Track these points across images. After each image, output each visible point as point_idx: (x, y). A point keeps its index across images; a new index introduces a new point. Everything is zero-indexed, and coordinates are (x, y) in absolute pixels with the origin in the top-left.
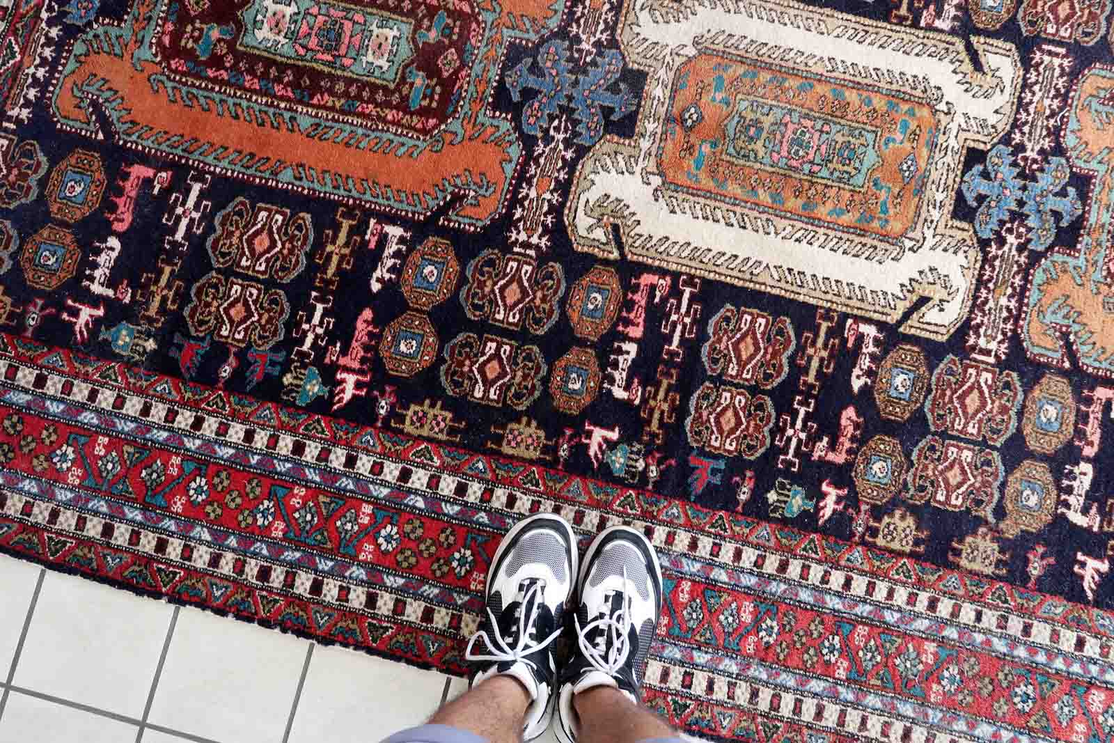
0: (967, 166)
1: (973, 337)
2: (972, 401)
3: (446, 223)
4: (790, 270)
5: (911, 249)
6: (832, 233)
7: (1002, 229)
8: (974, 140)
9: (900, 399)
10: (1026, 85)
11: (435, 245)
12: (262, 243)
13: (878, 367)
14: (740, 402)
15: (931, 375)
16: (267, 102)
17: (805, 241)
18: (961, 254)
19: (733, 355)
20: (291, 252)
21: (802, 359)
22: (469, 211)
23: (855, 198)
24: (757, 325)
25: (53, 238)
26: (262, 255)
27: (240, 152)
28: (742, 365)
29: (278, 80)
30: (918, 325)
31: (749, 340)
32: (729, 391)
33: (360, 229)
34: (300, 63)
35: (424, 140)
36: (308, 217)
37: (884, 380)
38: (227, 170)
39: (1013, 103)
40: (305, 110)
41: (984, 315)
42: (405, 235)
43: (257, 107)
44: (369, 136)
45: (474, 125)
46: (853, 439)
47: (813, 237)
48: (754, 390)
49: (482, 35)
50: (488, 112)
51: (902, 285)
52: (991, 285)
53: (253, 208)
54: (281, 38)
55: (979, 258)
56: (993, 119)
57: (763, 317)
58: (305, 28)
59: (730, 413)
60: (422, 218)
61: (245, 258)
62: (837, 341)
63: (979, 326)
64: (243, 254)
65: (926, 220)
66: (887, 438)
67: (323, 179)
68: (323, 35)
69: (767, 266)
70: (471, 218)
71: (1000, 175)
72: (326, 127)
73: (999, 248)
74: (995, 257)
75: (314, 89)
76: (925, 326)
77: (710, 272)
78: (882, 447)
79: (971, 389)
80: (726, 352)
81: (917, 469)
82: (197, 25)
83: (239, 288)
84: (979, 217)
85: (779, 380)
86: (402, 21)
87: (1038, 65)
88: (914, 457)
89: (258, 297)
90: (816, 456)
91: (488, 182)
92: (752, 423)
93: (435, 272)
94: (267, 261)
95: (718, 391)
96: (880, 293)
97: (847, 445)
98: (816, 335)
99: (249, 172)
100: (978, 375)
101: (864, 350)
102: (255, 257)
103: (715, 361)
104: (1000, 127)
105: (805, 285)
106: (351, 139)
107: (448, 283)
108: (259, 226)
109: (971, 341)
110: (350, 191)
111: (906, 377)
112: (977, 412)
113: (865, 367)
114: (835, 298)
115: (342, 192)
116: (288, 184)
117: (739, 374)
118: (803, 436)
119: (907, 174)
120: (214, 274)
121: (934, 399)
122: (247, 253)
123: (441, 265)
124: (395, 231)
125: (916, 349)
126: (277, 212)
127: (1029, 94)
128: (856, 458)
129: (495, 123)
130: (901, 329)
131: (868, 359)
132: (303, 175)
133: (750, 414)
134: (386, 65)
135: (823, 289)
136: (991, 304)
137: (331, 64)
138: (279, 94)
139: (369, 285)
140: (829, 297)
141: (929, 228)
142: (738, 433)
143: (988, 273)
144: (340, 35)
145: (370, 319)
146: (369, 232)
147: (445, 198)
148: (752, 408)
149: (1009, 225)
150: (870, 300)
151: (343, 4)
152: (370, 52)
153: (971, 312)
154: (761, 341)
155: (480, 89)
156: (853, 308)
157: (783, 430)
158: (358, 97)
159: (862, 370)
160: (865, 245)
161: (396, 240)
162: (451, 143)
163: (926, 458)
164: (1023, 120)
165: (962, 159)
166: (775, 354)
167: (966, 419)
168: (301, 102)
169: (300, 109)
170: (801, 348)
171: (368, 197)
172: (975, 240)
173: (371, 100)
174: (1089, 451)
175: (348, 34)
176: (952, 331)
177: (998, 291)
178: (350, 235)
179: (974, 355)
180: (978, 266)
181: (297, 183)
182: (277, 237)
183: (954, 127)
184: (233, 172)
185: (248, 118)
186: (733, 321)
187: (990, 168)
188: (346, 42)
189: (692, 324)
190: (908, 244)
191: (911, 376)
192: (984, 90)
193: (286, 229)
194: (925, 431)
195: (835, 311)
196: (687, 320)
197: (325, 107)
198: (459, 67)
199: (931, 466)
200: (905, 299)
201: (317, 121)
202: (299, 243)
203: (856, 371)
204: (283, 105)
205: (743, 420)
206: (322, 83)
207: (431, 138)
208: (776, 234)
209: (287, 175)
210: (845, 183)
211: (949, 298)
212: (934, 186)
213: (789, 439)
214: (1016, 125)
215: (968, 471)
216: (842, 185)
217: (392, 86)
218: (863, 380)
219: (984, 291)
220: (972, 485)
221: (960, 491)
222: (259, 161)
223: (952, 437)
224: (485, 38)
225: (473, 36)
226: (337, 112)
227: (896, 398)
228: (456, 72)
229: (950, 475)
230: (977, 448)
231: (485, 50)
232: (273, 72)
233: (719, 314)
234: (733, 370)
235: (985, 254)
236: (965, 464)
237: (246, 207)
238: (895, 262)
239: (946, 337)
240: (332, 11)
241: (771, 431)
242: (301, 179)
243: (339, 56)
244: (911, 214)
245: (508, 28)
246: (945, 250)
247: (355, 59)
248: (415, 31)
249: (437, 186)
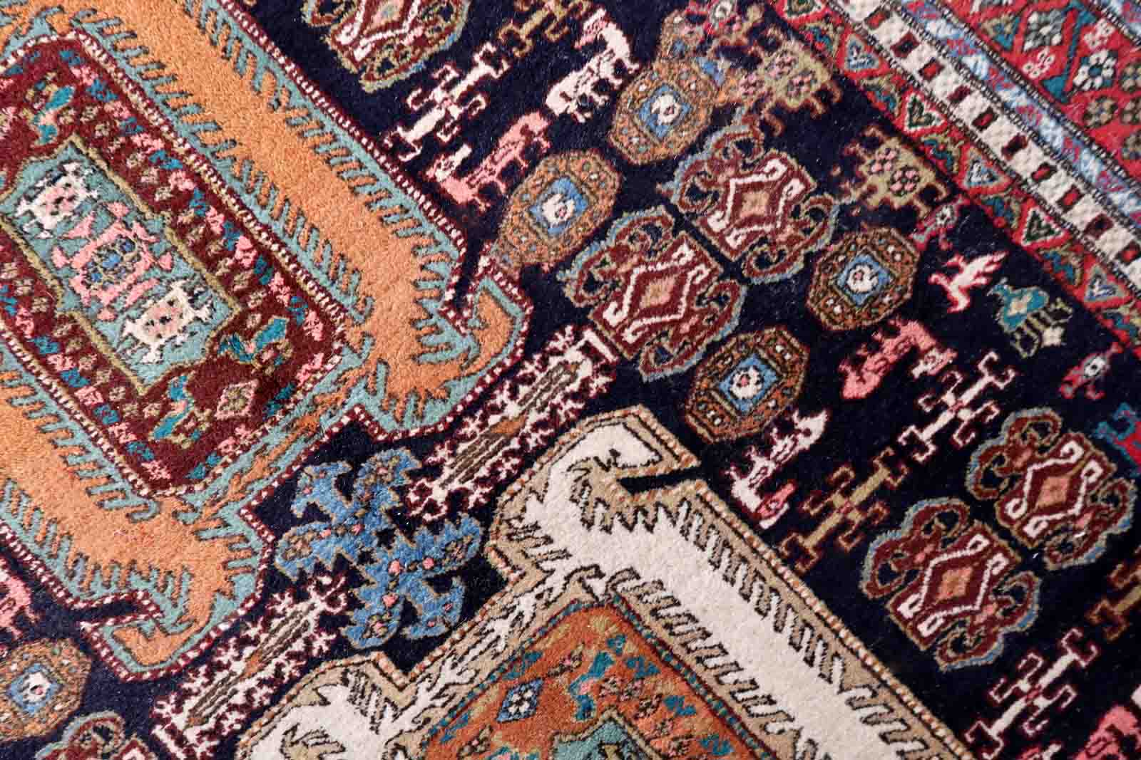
0: (427, 645)
1: (593, 386)
2: (658, 293)
4: (810, 661)
5: (599, 575)
6: (708, 677)
7: (441, 519)
8: (390, 679)
9: (765, 362)
10: (252, 713)
13: (769, 429)
14: (1017, 507)
15: (693, 369)
17: (760, 693)
18: (529, 519)
19: (984, 586)
21: (876, 514)
23: (633, 711)
24: (916, 609)
28: (978, 562)
30: (666, 454)
31: (944, 594)
32: (1024, 535)
37: (772, 404)
39: (290, 699)
41: (555, 408)
46: (876, 347)
47: (742, 691)
48: (984, 512)
51: (650, 528)
52: (515, 444)
55: (506, 497)
56: (339, 695)
57: (899, 616)
59: (1045, 500)
62: (806, 507)
63: (574, 396)
65: (548, 604)
66: (823, 317)
69: (842, 690)
71: (389, 600)
73: (467, 492)
74: (481, 482)
76: (655, 444)
77: (941, 739)
78: (837, 309)
79: (648, 312)
80: (991, 597)
81: (805, 247)
84: (462, 557)
85: (935, 503)
87: (211, 734)
88: (799, 265)
90: (947, 357)
92: (1019, 464)
95: (1042, 545)
96: (692, 537)
97: (889, 344)
98: (832, 535)
100: (623, 326)
101: (772, 466)
103: (1017, 593)
104: (335, 675)
105: (800, 624)
109: (602, 380)
111: (735, 389)
112: (661, 275)
113: (788, 440)
114: (767, 573)
117: (991, 551)
118: (949, 398)
119: (529, 694)
121: (713, 331)
125: (691, 420)
127: (256, 696)
128: (891, 316)
130: (694, 463)
131: (776, 449)
133: (1013, 479)
135: (775, 599)
136: (534, 417)
140: (774, 581)
141: (551, 590)
142: (1050, 462)
143: (508, 466)
148: (1003, 486)
149: (428, 517)
150: (714, 538)
153: (571, 424)
154: (926, 579)
156: (748, 542)
157: (976, 424)
159: (795, 440)
160: (668, 626)
163: (781, 254)
164: (293, 662)
165: (427, 662)
166: (916, 546)
167: (685, 275)
170: (868, 530)
172: (493, 528)
174: (536, 122)
176: (618, 413)
177: (511, 430)
179: (610, 357)
180: (515, 486)
183: (405, 722)
186: (950, 638)
187: (395, 622)
189: (1020, 675)
190: (599, 586)
191: (724, 385)
192: (321, 748)
194: (757, 293)
195: (779, 555)
196: (1024, 685)
199: (781, 238)
200: (658, 505)
203: (805, 443)
205: (1029, 477)
208: (798, 733)
210: (634, 742)
211: (592, 463)
212: (500, 648)
213: (974, 405)
214: (309, 663)
215: (730, 198)
216: (641, 743)
218: (802, 424)
219: (532, 443)
220: (738, 175)
221: (762, 178)
223: (722, 260)
227: (769, 367)
229: (761, 210)
230: (696, 223)
233: (967, 662)
234: (999, 562)
235: (492, 498)
236: (729, 211)
238: (638, 570)
239: (634, 410)
241: (995, 435)
244: (563, 628)
246: (548, 540)
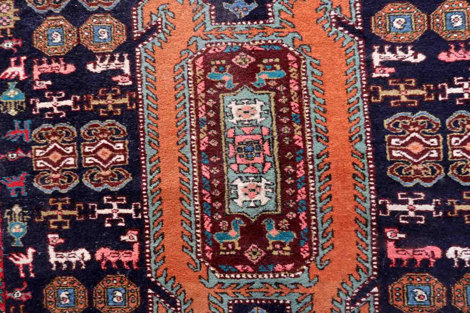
3: (360, 24)
11: (377, 26)
12: (416, 148)
16: (312, 179)
20: (415, 125)
22: (346, 11)
25: (462, 298)
26: (425, 145)
27: (355, 185)
29: (294, 175)
33: (383, 82)
34: (277, 164)
35: (305, 59)
36: (386, 122)
38: (371, 190)
40: (310, 150)
42: (376, 50)
43: (318, 185)
44: (314, 99)
45: (284, 27)
49: (216, 43)
50: (271, 21)
53: (392, 163)
54: (262, 184)
58: (249, 170)
60: (361, 42)
61: (431, 155)
64: (428, 158)
67: (355, 120)
68: (251, 154)
70: (350, 8)
72: (317, 131)
75: (293, 147)
82: (270, 248)
83: (455, 152)
86: (224, 102)
89: (457, 136)
91: (321, 5)
93: (397, 20)
94: (427, 139)
99: (367, 174)
102: (428, 148)
106: (320, 111)
107: (402, 8)
108: (404, 154)
110: (358, 98)
115: (360, 104)
116: (367, 143)
120: (450, 173)
122: (427, 155)
123: (391, 17)
124: (377, 58)
126: (390, 144)
129: (277, 13)
132: (357, 135)
134: (259, 103)
137: (271, 142)
138: (303, 171)
139: (421, 62)
144: (247, 143)
145: (446, 53)
146: (383, 75)
147: (341, 31)
151: (224, 149)
152: (253, 118)
155: (255, 32)
158: (289, 114)
161: (383, 55)
162: (301, 40)
168: (304, 154)
169: (310, 154)
171: (358, 85)
173: (288, 105)
175: (245, 137)
178: (390, 88)
181: (364, 138)
182: (408, 139)
184: (371, 185)
185: (328, 188)
188: (250, 137)
193: (400, 134)
197: (303, 136)
198: (245, 52)
201: (314, 139)
202: (407, 121)
204: (311, 167)
206: (287, 143)
207: (301, 55)
209: (361, 147)
217: (273, 94)
222: (357, 170)
224: (218, 41)
225: (219, 49)
226: (304, 126)
228: (249, 53)
231: (225, 38)
232: (289, 181)
237: (393, 168)
240: (231, 154)
242: (360, 136)
243: (263, 139)
245: (205, 28)
247: (261, 127)
248: (228, 91)
249: (335, 39)
